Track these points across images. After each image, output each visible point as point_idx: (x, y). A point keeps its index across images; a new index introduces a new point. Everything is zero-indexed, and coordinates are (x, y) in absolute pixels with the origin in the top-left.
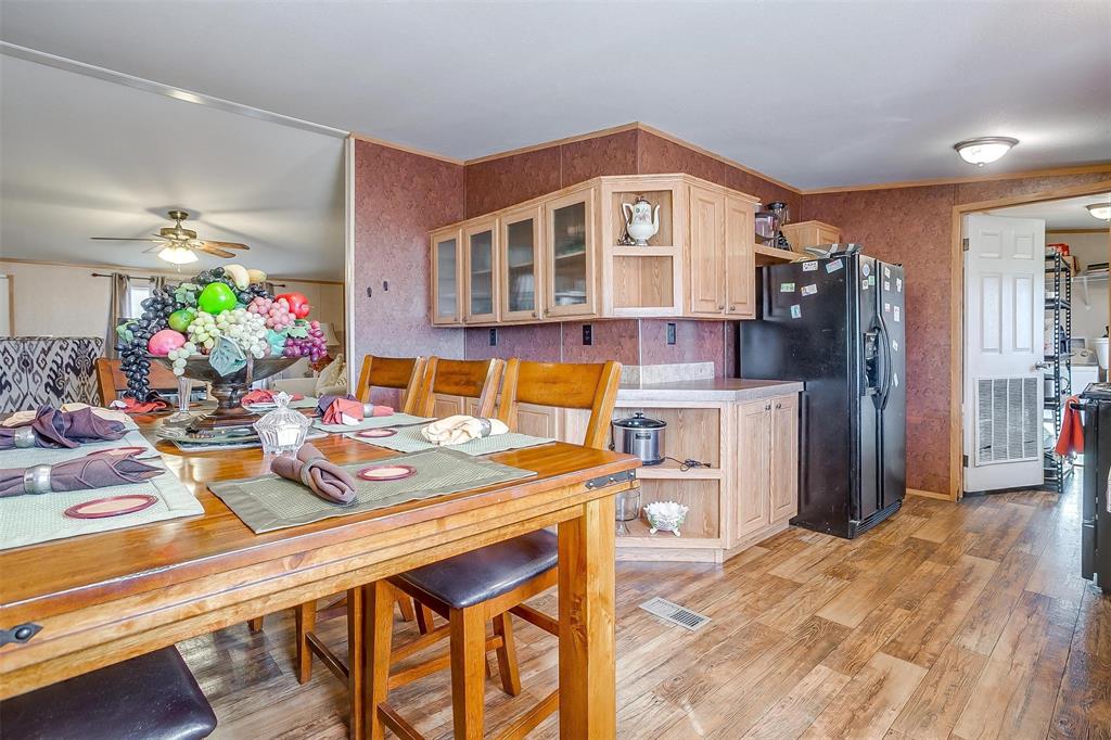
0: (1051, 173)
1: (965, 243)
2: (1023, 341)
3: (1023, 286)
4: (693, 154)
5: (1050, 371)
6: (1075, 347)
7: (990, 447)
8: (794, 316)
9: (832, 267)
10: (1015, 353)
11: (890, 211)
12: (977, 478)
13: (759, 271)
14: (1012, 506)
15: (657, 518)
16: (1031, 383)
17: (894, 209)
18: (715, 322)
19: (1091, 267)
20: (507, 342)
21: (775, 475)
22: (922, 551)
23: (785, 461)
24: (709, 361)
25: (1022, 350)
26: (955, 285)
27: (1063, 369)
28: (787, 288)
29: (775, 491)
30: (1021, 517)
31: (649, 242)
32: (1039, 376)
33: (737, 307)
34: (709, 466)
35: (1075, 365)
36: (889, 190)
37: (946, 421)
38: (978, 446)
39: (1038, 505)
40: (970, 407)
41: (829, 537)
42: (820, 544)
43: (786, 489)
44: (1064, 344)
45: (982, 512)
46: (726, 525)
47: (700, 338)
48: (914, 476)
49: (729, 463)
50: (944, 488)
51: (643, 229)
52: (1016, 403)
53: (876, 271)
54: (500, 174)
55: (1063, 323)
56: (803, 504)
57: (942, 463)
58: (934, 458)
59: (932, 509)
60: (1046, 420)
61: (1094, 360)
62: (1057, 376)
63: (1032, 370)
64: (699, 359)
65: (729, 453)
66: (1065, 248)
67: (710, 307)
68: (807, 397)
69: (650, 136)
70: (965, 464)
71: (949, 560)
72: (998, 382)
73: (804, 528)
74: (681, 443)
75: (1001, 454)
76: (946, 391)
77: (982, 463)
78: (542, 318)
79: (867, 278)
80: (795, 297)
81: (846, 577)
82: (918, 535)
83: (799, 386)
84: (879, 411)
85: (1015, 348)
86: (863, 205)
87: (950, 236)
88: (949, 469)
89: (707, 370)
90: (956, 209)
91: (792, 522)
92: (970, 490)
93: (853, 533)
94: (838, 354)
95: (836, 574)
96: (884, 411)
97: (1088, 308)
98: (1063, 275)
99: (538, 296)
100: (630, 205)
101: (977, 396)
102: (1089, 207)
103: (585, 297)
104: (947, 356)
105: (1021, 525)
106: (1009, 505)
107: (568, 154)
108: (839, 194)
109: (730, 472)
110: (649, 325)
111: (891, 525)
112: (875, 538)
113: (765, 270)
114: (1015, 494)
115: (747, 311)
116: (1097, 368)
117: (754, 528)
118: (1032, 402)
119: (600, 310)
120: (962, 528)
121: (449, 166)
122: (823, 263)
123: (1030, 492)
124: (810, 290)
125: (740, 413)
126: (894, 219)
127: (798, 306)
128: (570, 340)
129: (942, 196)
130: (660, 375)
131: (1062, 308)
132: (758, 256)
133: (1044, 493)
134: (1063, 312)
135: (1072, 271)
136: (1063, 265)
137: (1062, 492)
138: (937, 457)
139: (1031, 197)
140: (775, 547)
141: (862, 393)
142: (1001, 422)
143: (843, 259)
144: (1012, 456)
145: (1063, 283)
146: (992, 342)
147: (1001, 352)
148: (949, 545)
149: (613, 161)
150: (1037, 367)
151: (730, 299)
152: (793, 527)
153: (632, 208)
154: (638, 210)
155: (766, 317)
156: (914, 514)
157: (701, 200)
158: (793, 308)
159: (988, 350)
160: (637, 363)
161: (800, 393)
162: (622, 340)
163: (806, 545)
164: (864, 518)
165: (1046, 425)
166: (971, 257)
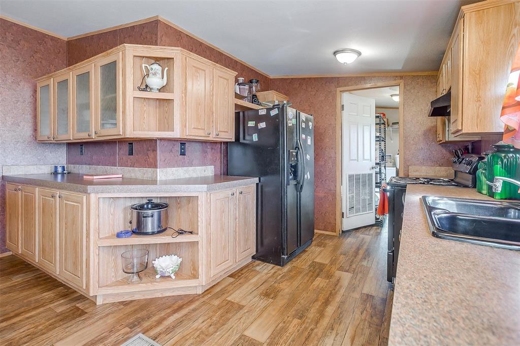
0: (377, 75)
1: (343, 106)
2: (367, 156)
3: (367, 129)
4: (201, 44)
5: (378, 170)
6: (387, 159)
7: (353, 207)
8: (254, 140)
9: (274, 113)
10: (364, 161)
11: (310, 89)
12: (348, 223)
13: (237, 114)
14: (362, 236)
15: (159, 269)
16: (370, 175)
17: (312, 88)
18: (215, 143)
19: (394, 124)
20: (89, 153)
21: (239, 234)
22: (317, 270)
23: (246, 223)
24: (211, 165)
25: (366, 160)
26: (338, 127)
27: (383, 168)
28: (251, 124)
29: (239, 243)
30: (365, 242)
31: (160, 90)
32: (373, 172)
33: (220, 133)
34: (191, 233)
35: (388, 167)
36: (310, 78)
37: (334, 195)
38: (348, 208)
39: (372, 235)
40: (345, 188)
41: (272, 265)
42: (266, 271)
43: (246, 240)
44: (383, 158)
45: (350, 240)
46: (202, 270)
47: (205, 152)
48: (321, 224)
49: (204, 231)
50: (334, 230)
51: (156, 81)
52: (364, 185)
53: (297, 117)
54: (86, 47)
55: (383, 148)
56: (259, 247)
57: (333, 217)
58: (329, 214)
59: (327, 241)
60: (376, 192)
61: (394, 165)
62: (380, 172)
63: (370, 169)
64: (203, 164)
65: (204, 225)
66: (384, 115)
67: (201, 133)
68: (262, 186)
69: (168, 27)
70: (343, 217)
71: (329, 276)
72: (356, 175)
73: (260, 260)
74: (178, 219)
75: (358, 211)
76: (335, 181)
77: (350, 216)
78: (94, 138)
79: (291, 120)
80: (256, 129)
81: (272, 296)
82: (317, 260)
83: (256, 180)
84: (298, 193)
85: (364, 159)
86: (298, 85)
87: (336, 103)
88: (335, 220)
89: (209, 171)
90: (339, 89)
91: (253, 257)
92: (345, 229)
93: (283, 262)
94: (276, 162)
95: (267, 295)
96: (301, 193)
97: (392, 142)
98: (382, 126)
99: (92, 122)
100: (147, 65)
101: (348, 182)
102: (392, 96)
103: (116, 124)
104: (334, 163)
105: (365, 247)
106: (360, 235)
107: (122, 35)
108: (287, 79)
109: (205, 237)
110: (166, 143)
111: (307, 254)
112: (294, 264)
113: (241, 114)
114: (364, 229)
115: (230, 136)
116: (395, 168)
117: (223, 268)
118: (370, 185)
119: (124, 132)
120: (339, 252)
121: (53, 39)
122: (269, 110)
123: (370, 228)
124: (262, 125)
125: (212, 198)
126: (312, 93)
127: (256, 134)
128: (122, 152)
129: (332, 83)
130: (173, 174)
131: (382, 141)
132: (236, 105)
133: (375, 227)
134: (383, 143)
135: (386, 126)
136: (382, 122)
137: (382, 227)
138: (330, 214)
139: (368, 86)
140: (240, 276)
141: (288, 184)
142: (358, 194)
143: (278, 108)
144: (362, 212)
145: (382, 130)
146: (354, 157)
147: (358, 161)
148: (331, 264)
149: (145, 40)
150: (373, 168)
151: (216, 129)
152: (254, 260)
153: (148, 67)
154: (152, 69)
155: (242, 140)
156: (318, 246)
157: (194, 67)
158: (254, 135)
159: (352, 160)
160: (156, 167)
161: (257, 184)
162: (149, 152)
163: (258, 272)
164: (288, 254)
165: (376, 194)
166: (345, 114)
